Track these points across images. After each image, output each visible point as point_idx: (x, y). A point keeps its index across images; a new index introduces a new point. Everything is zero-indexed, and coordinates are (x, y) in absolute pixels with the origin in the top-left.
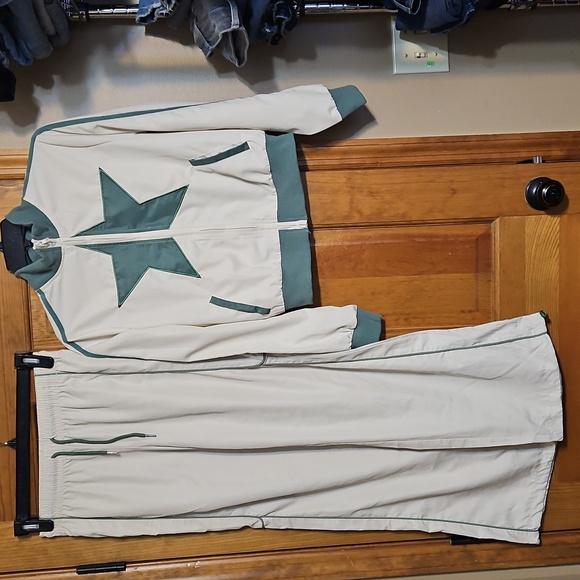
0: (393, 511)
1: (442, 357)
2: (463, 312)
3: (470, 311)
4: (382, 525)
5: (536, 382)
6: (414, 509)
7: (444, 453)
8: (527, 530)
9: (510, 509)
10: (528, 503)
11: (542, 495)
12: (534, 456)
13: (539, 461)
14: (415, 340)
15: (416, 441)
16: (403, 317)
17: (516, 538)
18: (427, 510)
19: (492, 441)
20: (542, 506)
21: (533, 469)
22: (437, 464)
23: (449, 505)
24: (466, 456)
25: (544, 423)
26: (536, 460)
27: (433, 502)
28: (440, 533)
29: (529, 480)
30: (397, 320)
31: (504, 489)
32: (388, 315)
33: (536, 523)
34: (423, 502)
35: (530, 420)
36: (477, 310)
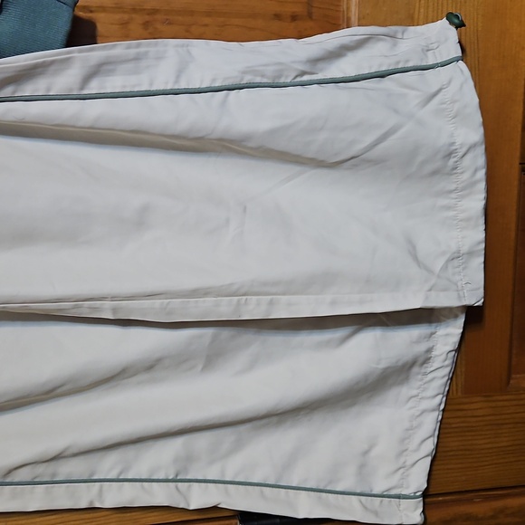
0: (108, 465)
1: (224, 102)
2: (278, 17)
3: (294, 18)
4: (83, 497)
5: (435, 173)
6: (160, 458)
7: (226, 333)
8: (399, 497)
9: (366, 453)
10: (403, 440)
11: (430, 423)
12: (418, 341)
13: (429, 350)
14: (159, 58)
15: (157, 303)
16: (139, 19)
17: (376, 514)
18: (189, 459)
19: (333, 303)
20: (430, 446)
21: (415, 369)
22: (212, 359)
23: (238, 446)
24: (276, 340)
25: (445, 267)
26: (423, 347)
27: (202, 441)
28: (215, 508)
29: (405, 391)
30: (124, 24)
31: (354, 410)
32: (103, 9)
33: (418, 480)
34: (179, 442)
35: (416, 258)
36: (310, 16)
